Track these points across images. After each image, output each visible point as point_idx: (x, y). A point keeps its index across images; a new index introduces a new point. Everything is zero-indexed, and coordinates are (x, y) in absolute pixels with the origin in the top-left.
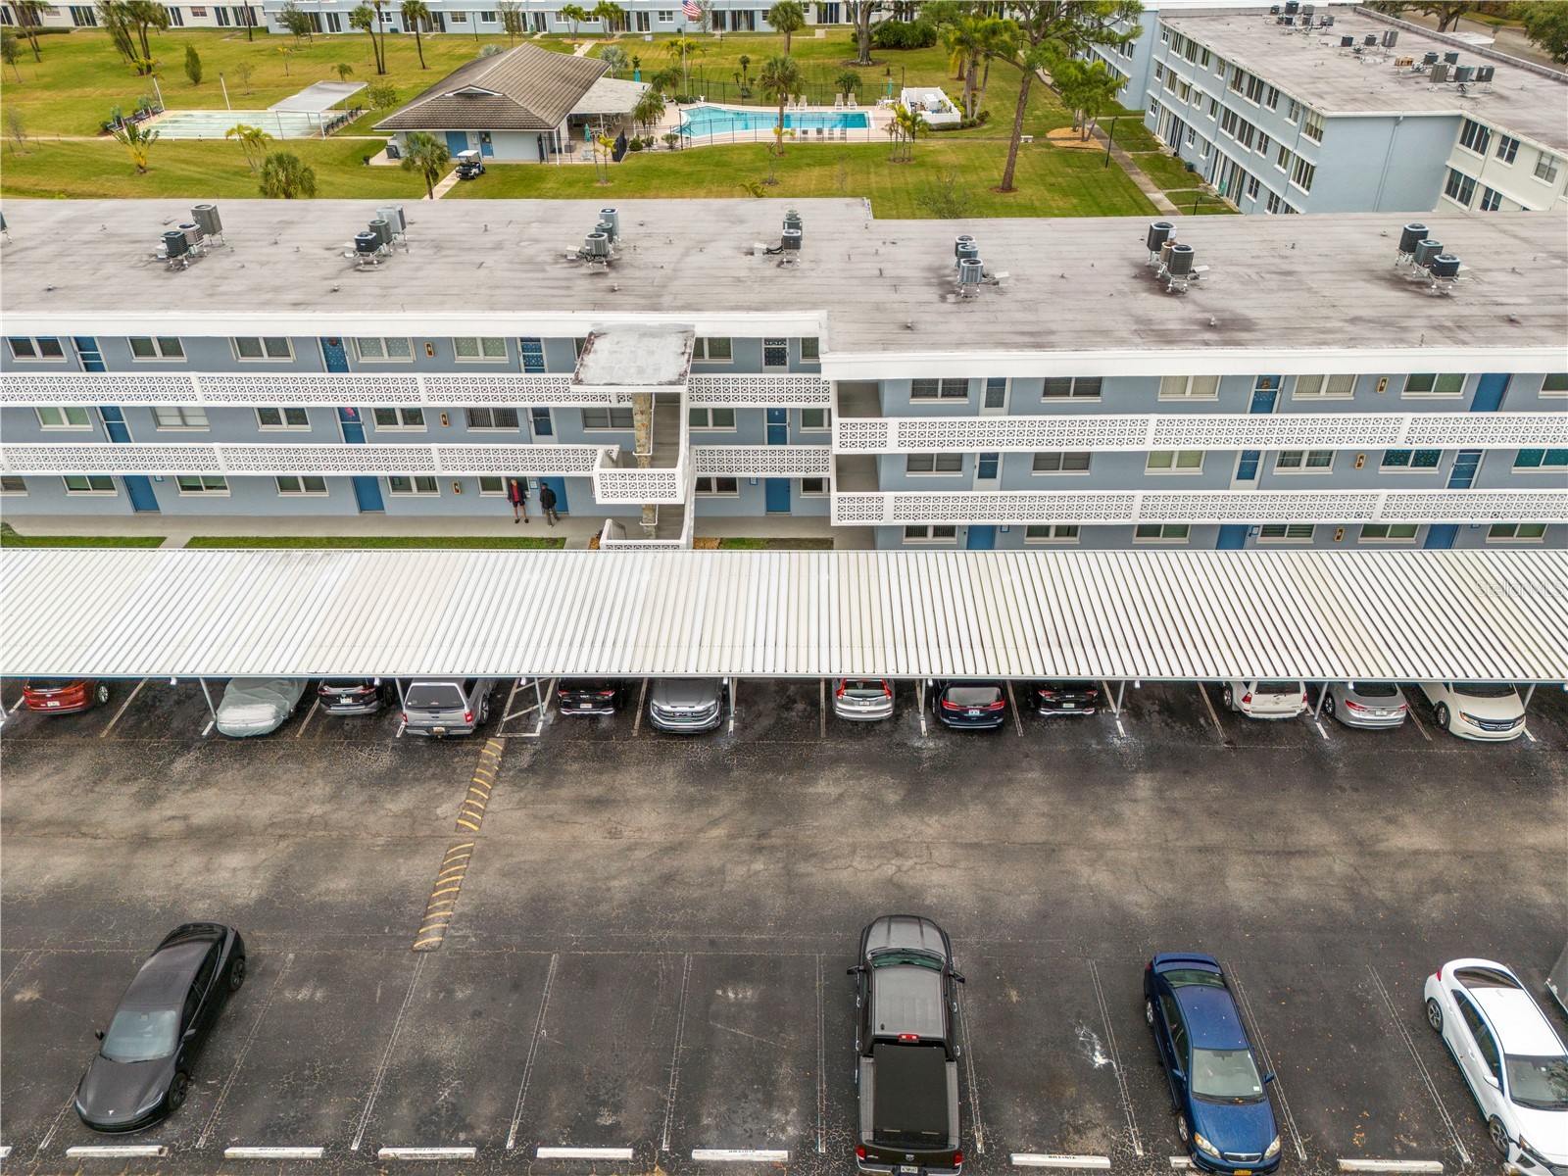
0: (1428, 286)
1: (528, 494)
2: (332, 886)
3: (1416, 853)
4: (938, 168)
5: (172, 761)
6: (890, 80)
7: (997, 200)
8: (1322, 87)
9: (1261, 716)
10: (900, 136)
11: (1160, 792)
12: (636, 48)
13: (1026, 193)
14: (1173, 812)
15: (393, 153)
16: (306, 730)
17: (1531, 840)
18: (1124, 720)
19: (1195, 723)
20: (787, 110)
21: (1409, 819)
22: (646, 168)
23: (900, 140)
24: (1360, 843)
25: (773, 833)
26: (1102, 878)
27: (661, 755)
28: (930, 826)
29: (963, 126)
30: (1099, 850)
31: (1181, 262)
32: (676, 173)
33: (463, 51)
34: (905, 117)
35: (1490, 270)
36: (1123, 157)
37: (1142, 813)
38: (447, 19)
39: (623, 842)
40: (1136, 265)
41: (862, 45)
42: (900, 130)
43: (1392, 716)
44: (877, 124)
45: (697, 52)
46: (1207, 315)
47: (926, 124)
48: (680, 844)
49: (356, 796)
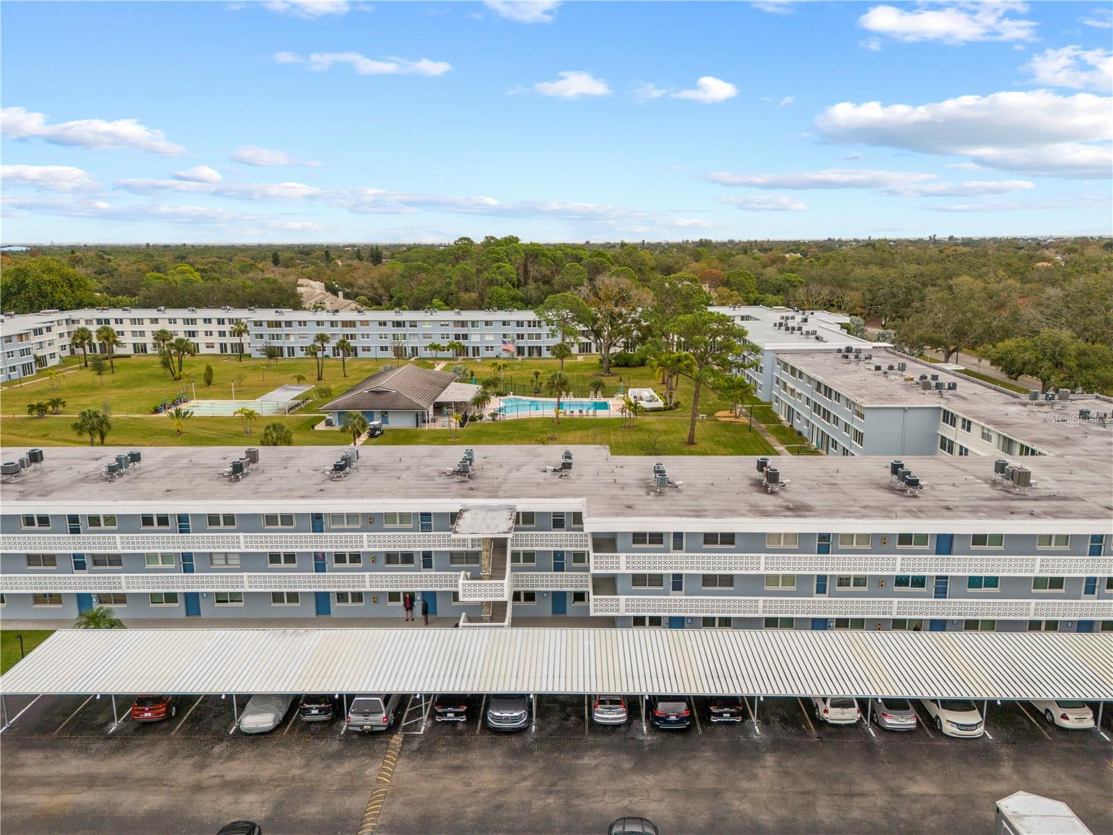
0: (906, 491)
1: (415, 603)
2: (307, 811)
3: (923, 795)
4: (651, 432)
5: (213, 747)
6: (622, 384)
7: (685, 449)
8: (863, 392)
9: (835, 722)
10: (628, 414)
11: (779, 763)
12: (471, 366)
13: (702, 445)
14: (787, 774)
15: (329, 423)
16: (289, 731)
17: (988, 789)
18: (760, 725)
19: (799, 728)
20: (561, 400)
21: (920, 778)
22: (478, 431)
23: (628, 416)
24: (892, 790)
25: (559, 784)
26: (746, 807)
27: (493, 743)
28: (650, 780)
29: (665, 409)
30: (744, 793)
31: (773, 477)
32: (497, 433)
33: (368, 367)
34: (630, 404)
35: (941, 484)
36: (760, 427)
37: (769, 774)
38: (359, 351)
39: (472, 788)
40: (752, 479)
41: (605, 365)
42: (628, 411)
43: (909, 722)
44: (614, 407)
45: (508, 368)
46: (788, 504)
47: (642, 408)
48: (505, 789)
49: (319, 765)
